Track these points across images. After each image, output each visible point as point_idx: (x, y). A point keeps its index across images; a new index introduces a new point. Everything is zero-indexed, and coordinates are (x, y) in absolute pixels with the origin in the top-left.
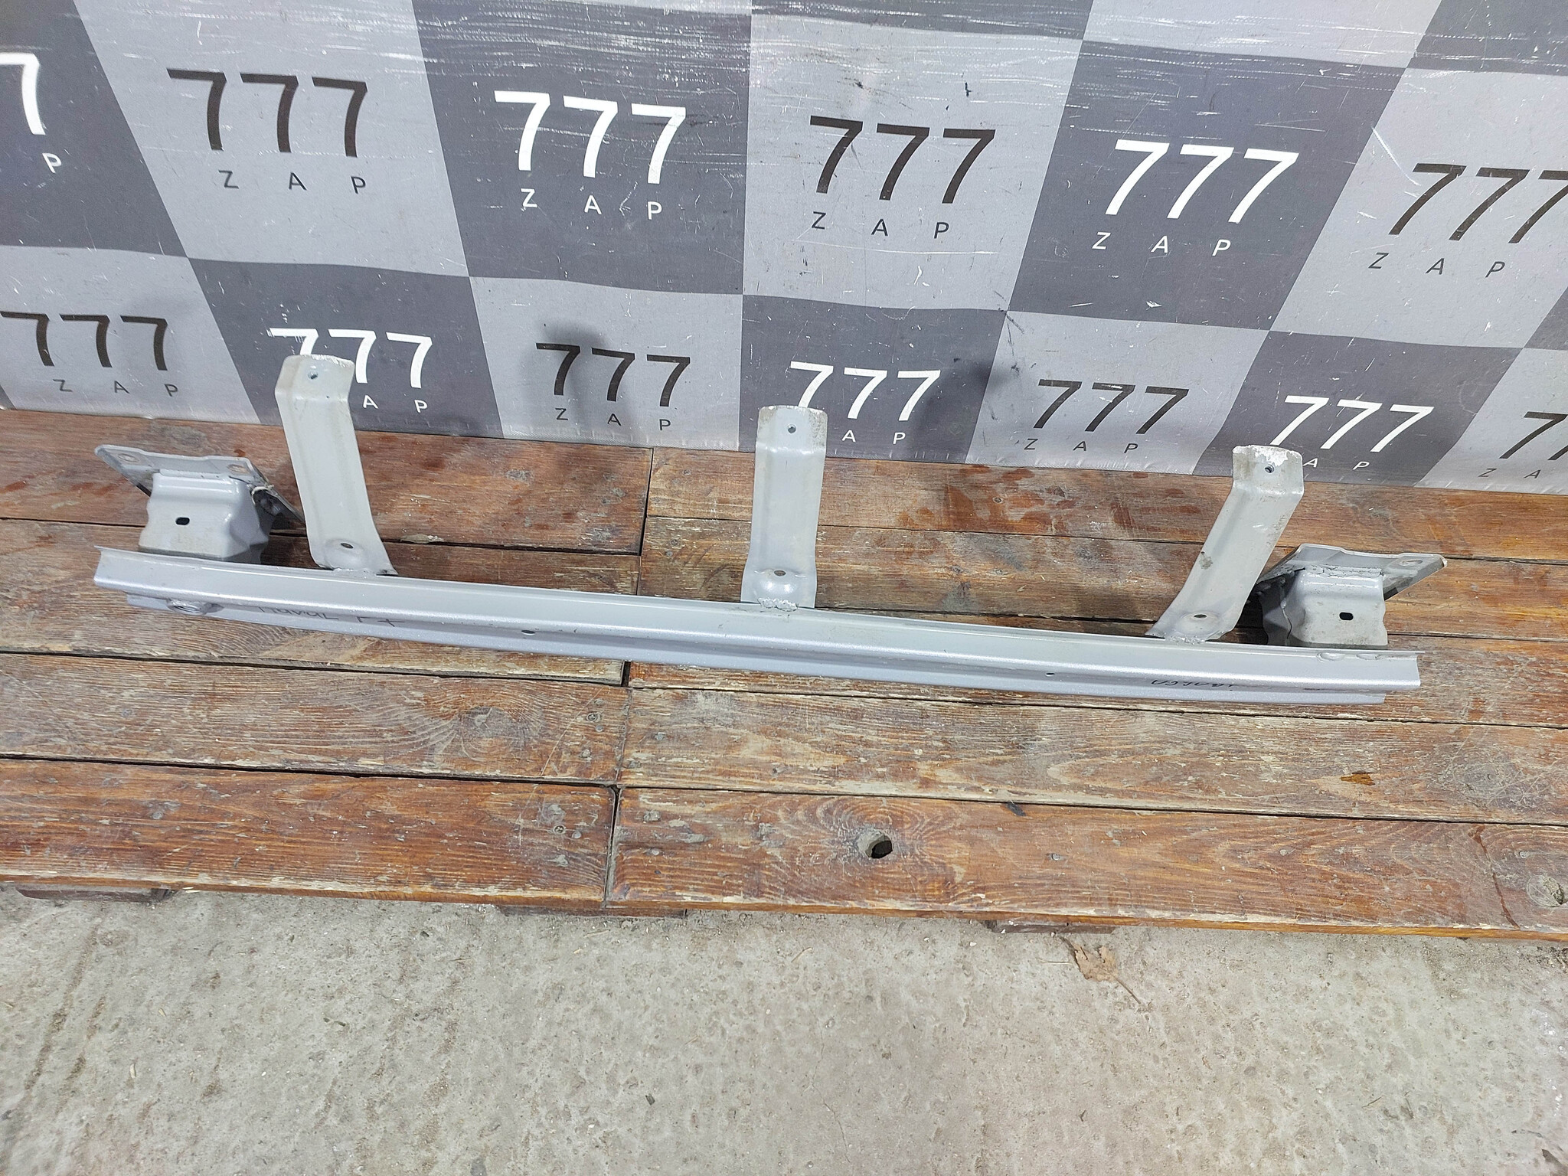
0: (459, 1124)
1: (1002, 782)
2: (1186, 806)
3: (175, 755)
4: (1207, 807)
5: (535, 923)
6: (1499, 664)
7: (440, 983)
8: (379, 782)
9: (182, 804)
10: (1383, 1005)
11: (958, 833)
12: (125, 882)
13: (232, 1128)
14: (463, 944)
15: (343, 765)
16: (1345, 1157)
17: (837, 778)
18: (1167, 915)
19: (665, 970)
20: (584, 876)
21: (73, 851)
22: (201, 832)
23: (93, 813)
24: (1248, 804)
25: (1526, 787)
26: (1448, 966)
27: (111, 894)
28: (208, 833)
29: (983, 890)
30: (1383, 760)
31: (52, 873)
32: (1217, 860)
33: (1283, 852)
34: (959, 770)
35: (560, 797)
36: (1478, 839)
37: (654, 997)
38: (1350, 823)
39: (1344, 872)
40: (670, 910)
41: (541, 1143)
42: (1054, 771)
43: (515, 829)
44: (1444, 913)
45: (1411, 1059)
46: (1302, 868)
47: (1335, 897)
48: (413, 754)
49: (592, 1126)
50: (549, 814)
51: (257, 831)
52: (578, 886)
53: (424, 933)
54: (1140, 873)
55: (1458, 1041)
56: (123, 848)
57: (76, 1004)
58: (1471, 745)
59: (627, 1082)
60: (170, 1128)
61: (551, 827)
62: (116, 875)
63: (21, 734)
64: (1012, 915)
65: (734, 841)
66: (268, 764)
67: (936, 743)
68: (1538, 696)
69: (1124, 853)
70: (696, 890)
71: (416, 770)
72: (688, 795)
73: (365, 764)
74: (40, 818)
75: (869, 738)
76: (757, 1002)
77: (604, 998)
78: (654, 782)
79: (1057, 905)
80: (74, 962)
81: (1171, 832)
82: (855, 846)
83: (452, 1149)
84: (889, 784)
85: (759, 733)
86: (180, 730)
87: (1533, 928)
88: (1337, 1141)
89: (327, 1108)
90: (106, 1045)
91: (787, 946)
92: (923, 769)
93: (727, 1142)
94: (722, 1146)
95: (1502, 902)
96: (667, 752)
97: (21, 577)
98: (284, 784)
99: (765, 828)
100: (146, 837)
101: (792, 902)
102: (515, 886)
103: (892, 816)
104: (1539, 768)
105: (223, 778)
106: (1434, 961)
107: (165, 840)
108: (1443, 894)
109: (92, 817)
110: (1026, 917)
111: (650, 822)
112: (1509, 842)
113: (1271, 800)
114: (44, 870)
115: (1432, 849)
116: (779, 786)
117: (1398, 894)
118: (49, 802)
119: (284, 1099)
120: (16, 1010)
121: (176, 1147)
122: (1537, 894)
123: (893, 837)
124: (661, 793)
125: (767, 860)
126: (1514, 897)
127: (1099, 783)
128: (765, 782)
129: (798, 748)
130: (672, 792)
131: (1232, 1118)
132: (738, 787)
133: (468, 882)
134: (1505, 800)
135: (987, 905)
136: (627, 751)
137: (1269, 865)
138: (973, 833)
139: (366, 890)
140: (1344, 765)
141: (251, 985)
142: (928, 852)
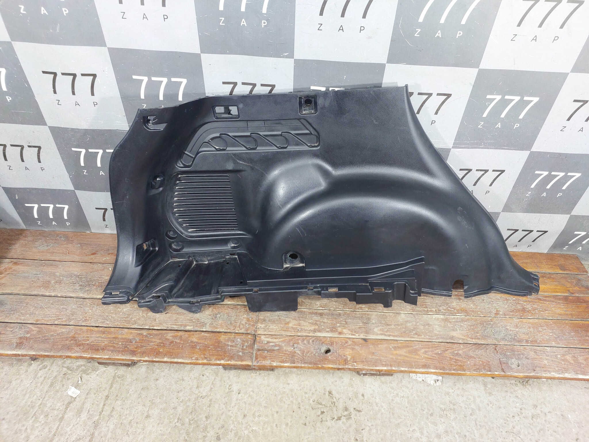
0: (213, 427)
1: (362, 333)
2: (413, 339)
3: (138, 326)
4: (418, 340)
5: (233, 373)
6: (504, 300)
7: (208, 388)
8: (192, 333)
9: (140, 339)
10: (470, 397)
11: (348, 347)
12: (126, 360)
13: (153, 426)
14: (213, 378)
15: (182, 328)
16: (458, 438)
17: (315, 332)
18: (406, 369)
19: (268, 386)
20: (247, 358)
21: (112, 351)
22: (145, 346)
23: (117, 341)
24: (430, 339)
25: (510, 335)
26: (489, 386)
27: (120, 363)
28: (147, 346)
29: (355, 362)
30: (469, 327)
31: (107, 357)
32: (421, 354)
33: (439, 352)
34: (349, 330)
35: (240, 337)
36: (496, 349)
37: (265, 393)
38: (459, 345)
39: (456, 358)
40: (270, 369)
41: (235, 431)
42: (376, 330)
43: (228, 345)
44: (485, 369)
45: (477, 411)
46: (445, 357)
47: (454, 365)
48: (201, 325)
49: (249, 427)
50: (237, 341)
51: (160, 346)
52: (245, 361)
53: (203, 375)
54: (399, 358)
55: (491, 407)
56: (125, 350)
57: (111, 393)
58: (495, 323)
59: (258, 415)
60: (137, 426)
61: (238, 345)
62: (124, 358)
63: (98, 320)
64: (364, 369)
65: (287, 349)
66: (163, 328)
67: (343, 322)
68: (515, 309)
69: (395, 352)
70: (277, 362)
71: (202, 330)
72: (274, 337)
73: (188, 328)
74: (104, 343)
75: (325, 321)
76: (294, 395)
77: (252, 393)
78: (265, 333)
79: (376, 366)
80: (111, 382)
81: (408, 347)
82: (320, 350)
83: (211, 433)
84: (330, 333)
85: (294, 320)
86: (139, 319)
87: (510, 374)
88: (455, 434)
89: (178, 422)
90: (119, 404)
91: (302, 379)
92: (340, 329)
93: (285, 432)
94: (284, 433)
95: (502, 366)
96: (269, 325)
97: (96, 279)
98: (167, 333)
99: (295, 345)
100: (131, 348)
101: (303, 365)
102: (228, 360)
103: (331, 342)
104: (514, 329)
105: (150, 332)
106: (485, 385)
107: (136, 348)
108: (485, 364)
109: (117, 342)
110: (367, 370)
111: (265, 344)
112: (504, 350)
113: (437, 338)
114: (105, 356)
115: (482, 352)
116: (299, 334)
117: (472, 364)
118: (106, 338)
119: (166, 419)
120: (96, 395)
121: (139, 431)
122: (511, 364)
123: (331, 348)
124: (267, 336)
125: (296, 354)
126: (505, 365)
127: (388, 333)
128: (296, 333)
129: (305, 324)
130: (270, 336)
131: (426, 427)
132: (288, 334)
133: (216, 359)
134: (504, 338)
135: (357, 366)
136: (258, 325)
137: (435, 356)
138: (353, 347)
139: (189, 362)
140: (458, 328)
141: (157, 389)
142: (341, 352)
